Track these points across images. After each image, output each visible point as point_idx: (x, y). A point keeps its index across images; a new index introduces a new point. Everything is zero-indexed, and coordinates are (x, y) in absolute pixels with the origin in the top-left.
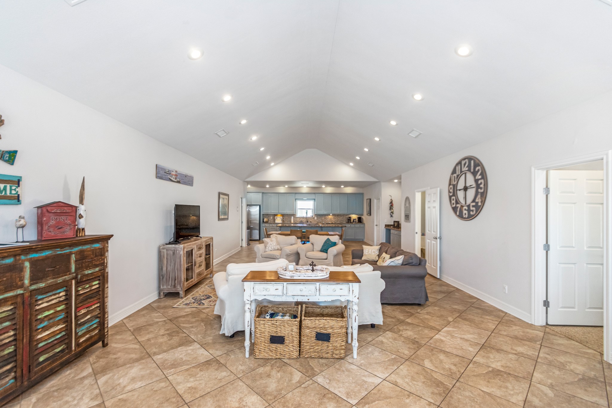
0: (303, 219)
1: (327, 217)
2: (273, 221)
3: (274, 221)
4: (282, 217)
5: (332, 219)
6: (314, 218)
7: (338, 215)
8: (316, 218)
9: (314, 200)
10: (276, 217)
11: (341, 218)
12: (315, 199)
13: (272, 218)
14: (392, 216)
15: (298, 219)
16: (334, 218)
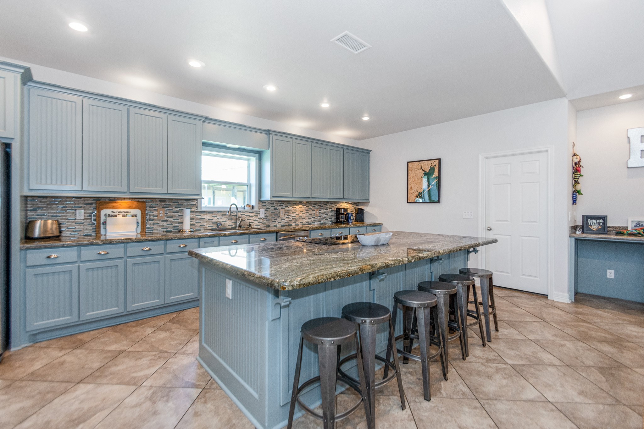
0: (224, 218)
1: (291, 208)
2: (89, 230)
3: (97, 230)
4: (138, 212)
5: (304, 216)
6: (258, 212)
7: (316, 203)
8: (262, 214)
9: (257, 155)
10: (104, 212)
11: (322, 211)
12: (260, 154)
13: (81, 214)
14: (574, 201)
15: (207, 217)
16: (307, 212)
